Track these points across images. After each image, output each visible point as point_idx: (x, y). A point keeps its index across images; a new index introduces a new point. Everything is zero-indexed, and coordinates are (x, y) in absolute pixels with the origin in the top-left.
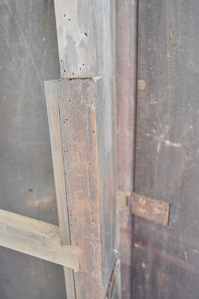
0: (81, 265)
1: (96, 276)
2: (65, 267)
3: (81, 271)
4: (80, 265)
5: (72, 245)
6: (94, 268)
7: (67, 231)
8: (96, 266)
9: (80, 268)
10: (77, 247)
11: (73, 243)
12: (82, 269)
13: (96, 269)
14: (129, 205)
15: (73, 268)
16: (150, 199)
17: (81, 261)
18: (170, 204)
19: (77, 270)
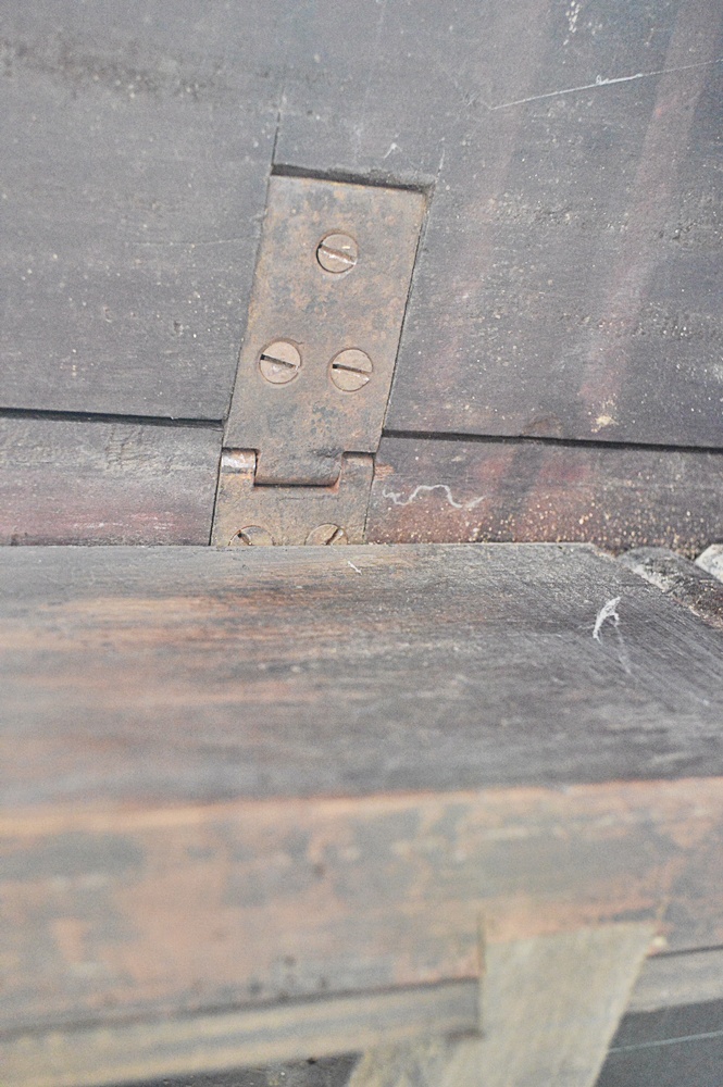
0: (619, 907)
1: (699, 812)
2: (631, 1005)
3: (661, 911)
4: (617, 918)
5: (475, 972)
6: (647, 827)
7: (370, 1005)
8: (630, 818)
9: (640, 915)
10: (490, 939)
11: (462, 967)
12: (648, 902)
13: (655, 815)
14: (323, 468)
15: (639, 958)
16: (260, 313)
17: (594, 911)
18: (278, 170)
19: (659, 934)
